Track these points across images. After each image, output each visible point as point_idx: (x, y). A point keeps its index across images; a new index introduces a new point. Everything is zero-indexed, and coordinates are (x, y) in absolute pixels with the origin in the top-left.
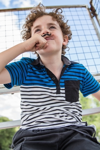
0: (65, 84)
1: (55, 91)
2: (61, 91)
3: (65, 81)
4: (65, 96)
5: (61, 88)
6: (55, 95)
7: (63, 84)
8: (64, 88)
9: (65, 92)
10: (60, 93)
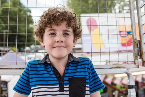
0: (69, 82)
1: (58, 89)
2: (65, 89)
3: (69, 79)
4: (69, 93)
5: (65, 86)
6: (58, 93)
7: (67, 82)
8: (68, 86)
9: (69, 89)
10: (63, 91)
